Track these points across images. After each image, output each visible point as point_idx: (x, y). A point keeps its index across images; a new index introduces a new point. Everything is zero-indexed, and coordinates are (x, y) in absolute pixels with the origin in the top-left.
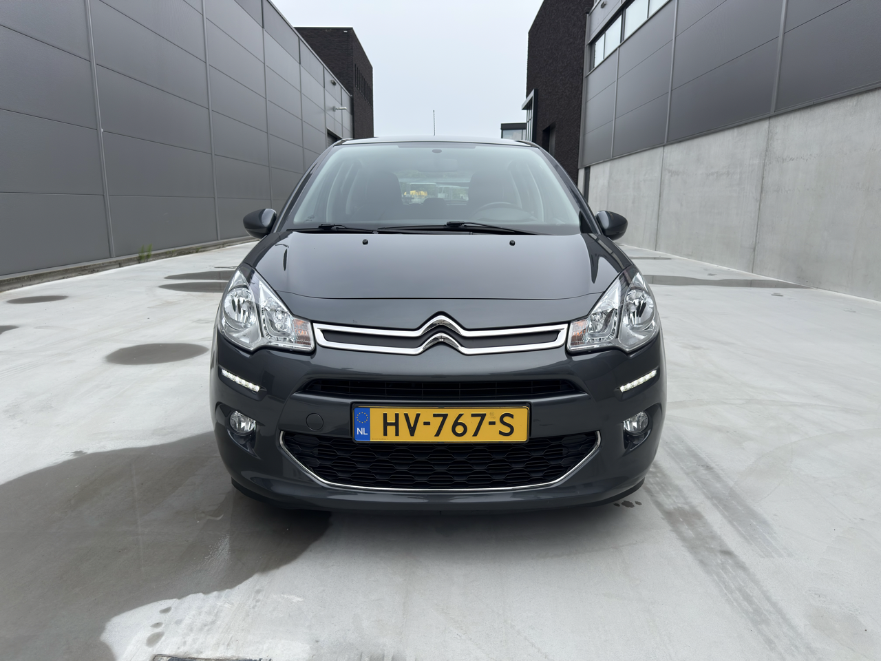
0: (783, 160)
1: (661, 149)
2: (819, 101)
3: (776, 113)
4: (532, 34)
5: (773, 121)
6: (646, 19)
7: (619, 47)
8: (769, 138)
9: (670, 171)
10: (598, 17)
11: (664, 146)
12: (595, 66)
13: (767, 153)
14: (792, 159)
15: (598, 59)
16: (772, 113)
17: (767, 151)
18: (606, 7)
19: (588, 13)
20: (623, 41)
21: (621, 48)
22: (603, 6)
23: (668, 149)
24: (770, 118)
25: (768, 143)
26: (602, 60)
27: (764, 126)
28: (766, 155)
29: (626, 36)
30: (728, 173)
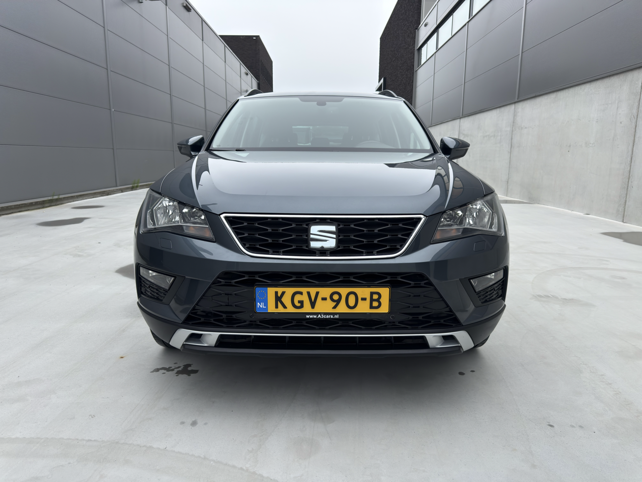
0: (522, 128)
1: (459, 120)
2: (539, 94)
3: (519, 100)
4: (383, 39)
5: (517, 104)
6: (451, 36)
7: (435, 53)
8: (515, 115)
9: (463, 134)
10: (423, 33)
11: (460, 118)
12: (422, 64)
14: (526, 128)
15: (423, 61)
16: (516, 100)
17: (514, 122)
18: (428, 26)
19: (417, 29)
20: (438, 50)
21: (436, 54)
22: (426, 25)
23: (462, 120)
24: (515, 103)
25: (514, 118)
26: (426, 60)
27: (513, 107)
28: (513, 125)
29: (439, 47)
30: (494, 136)
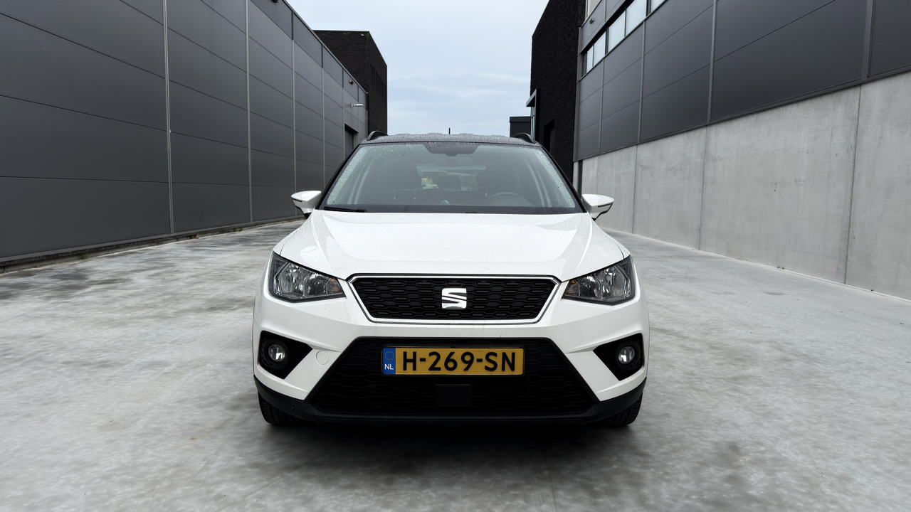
0: (716, 159)
1: (635, 147)
3: (710, 123)
4: (536, 37)
6: (623, 37)
8: (707, 142)
9: (641, 166)
10: (588, 32)
11: (637, 145)
12: (587, 71)
13: (705, 153)
15: (589, 67)
18: (594, 23)
19: (580, 26)
20: (608, 54)
21: (605, 59)
23: (640, 148)
24: (707, 126)
25: (706, 146)
26: (592, 67)
28: (705, 156)
29: (609, 50)
30: (681, 169)
